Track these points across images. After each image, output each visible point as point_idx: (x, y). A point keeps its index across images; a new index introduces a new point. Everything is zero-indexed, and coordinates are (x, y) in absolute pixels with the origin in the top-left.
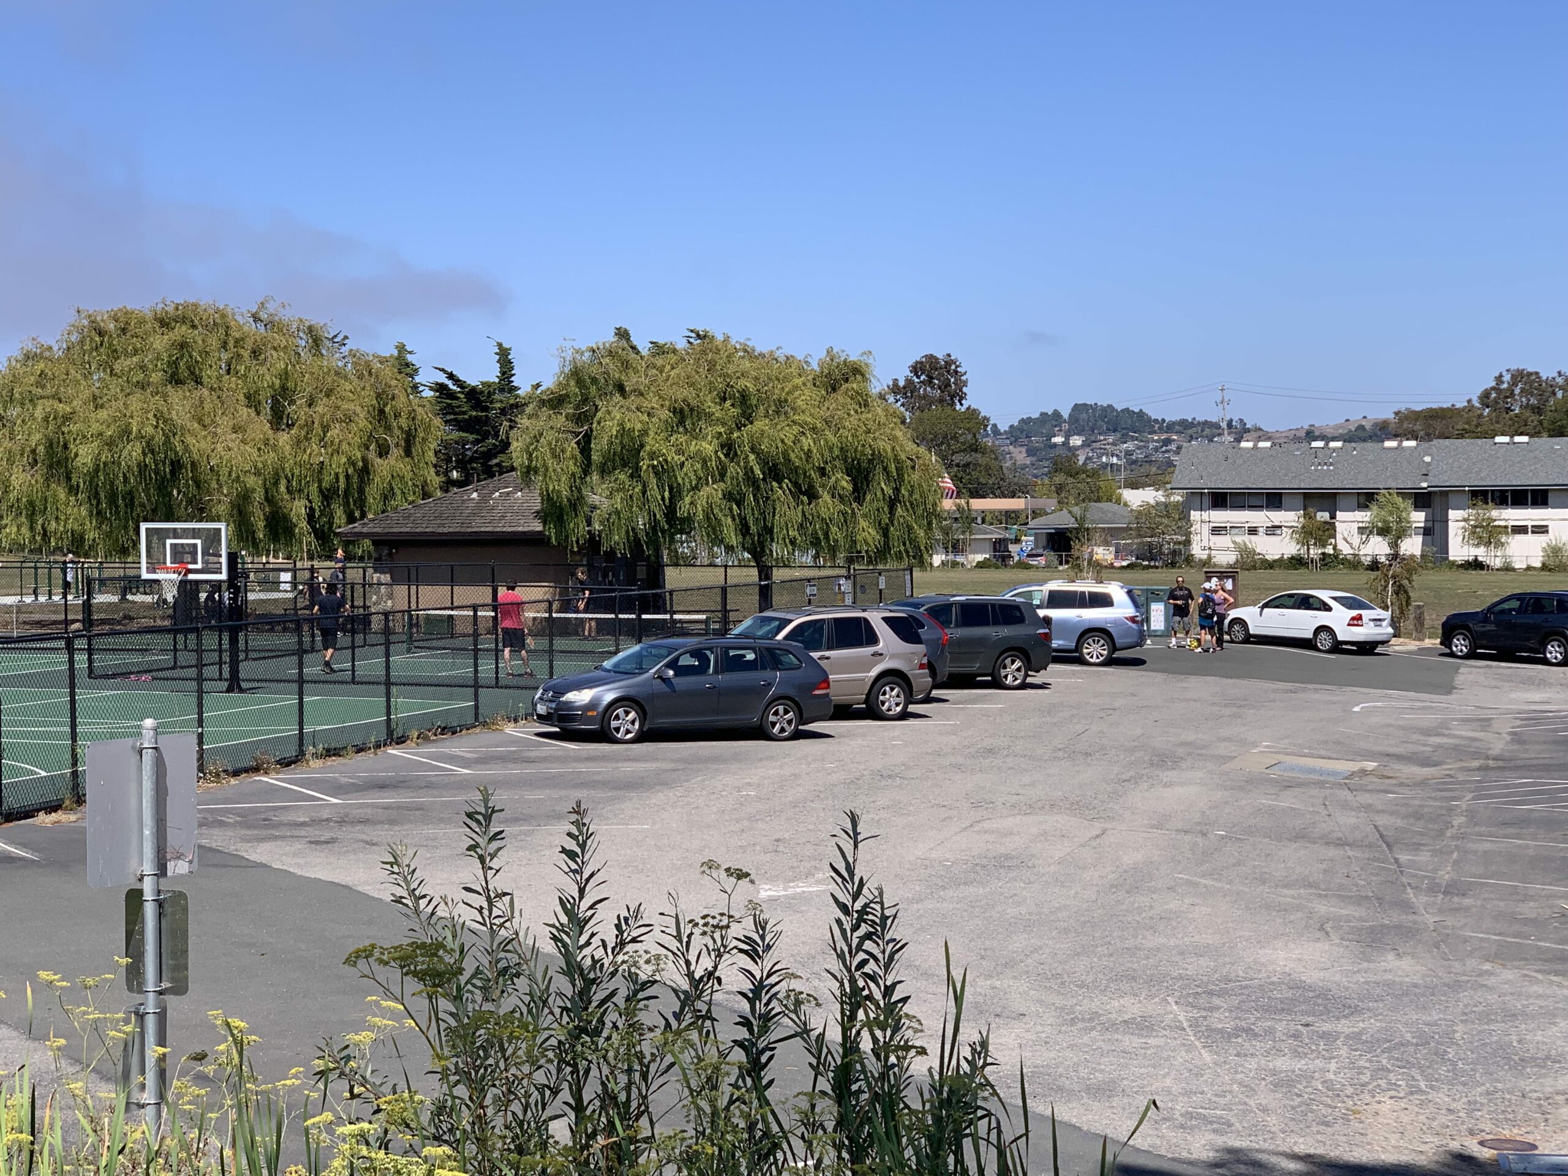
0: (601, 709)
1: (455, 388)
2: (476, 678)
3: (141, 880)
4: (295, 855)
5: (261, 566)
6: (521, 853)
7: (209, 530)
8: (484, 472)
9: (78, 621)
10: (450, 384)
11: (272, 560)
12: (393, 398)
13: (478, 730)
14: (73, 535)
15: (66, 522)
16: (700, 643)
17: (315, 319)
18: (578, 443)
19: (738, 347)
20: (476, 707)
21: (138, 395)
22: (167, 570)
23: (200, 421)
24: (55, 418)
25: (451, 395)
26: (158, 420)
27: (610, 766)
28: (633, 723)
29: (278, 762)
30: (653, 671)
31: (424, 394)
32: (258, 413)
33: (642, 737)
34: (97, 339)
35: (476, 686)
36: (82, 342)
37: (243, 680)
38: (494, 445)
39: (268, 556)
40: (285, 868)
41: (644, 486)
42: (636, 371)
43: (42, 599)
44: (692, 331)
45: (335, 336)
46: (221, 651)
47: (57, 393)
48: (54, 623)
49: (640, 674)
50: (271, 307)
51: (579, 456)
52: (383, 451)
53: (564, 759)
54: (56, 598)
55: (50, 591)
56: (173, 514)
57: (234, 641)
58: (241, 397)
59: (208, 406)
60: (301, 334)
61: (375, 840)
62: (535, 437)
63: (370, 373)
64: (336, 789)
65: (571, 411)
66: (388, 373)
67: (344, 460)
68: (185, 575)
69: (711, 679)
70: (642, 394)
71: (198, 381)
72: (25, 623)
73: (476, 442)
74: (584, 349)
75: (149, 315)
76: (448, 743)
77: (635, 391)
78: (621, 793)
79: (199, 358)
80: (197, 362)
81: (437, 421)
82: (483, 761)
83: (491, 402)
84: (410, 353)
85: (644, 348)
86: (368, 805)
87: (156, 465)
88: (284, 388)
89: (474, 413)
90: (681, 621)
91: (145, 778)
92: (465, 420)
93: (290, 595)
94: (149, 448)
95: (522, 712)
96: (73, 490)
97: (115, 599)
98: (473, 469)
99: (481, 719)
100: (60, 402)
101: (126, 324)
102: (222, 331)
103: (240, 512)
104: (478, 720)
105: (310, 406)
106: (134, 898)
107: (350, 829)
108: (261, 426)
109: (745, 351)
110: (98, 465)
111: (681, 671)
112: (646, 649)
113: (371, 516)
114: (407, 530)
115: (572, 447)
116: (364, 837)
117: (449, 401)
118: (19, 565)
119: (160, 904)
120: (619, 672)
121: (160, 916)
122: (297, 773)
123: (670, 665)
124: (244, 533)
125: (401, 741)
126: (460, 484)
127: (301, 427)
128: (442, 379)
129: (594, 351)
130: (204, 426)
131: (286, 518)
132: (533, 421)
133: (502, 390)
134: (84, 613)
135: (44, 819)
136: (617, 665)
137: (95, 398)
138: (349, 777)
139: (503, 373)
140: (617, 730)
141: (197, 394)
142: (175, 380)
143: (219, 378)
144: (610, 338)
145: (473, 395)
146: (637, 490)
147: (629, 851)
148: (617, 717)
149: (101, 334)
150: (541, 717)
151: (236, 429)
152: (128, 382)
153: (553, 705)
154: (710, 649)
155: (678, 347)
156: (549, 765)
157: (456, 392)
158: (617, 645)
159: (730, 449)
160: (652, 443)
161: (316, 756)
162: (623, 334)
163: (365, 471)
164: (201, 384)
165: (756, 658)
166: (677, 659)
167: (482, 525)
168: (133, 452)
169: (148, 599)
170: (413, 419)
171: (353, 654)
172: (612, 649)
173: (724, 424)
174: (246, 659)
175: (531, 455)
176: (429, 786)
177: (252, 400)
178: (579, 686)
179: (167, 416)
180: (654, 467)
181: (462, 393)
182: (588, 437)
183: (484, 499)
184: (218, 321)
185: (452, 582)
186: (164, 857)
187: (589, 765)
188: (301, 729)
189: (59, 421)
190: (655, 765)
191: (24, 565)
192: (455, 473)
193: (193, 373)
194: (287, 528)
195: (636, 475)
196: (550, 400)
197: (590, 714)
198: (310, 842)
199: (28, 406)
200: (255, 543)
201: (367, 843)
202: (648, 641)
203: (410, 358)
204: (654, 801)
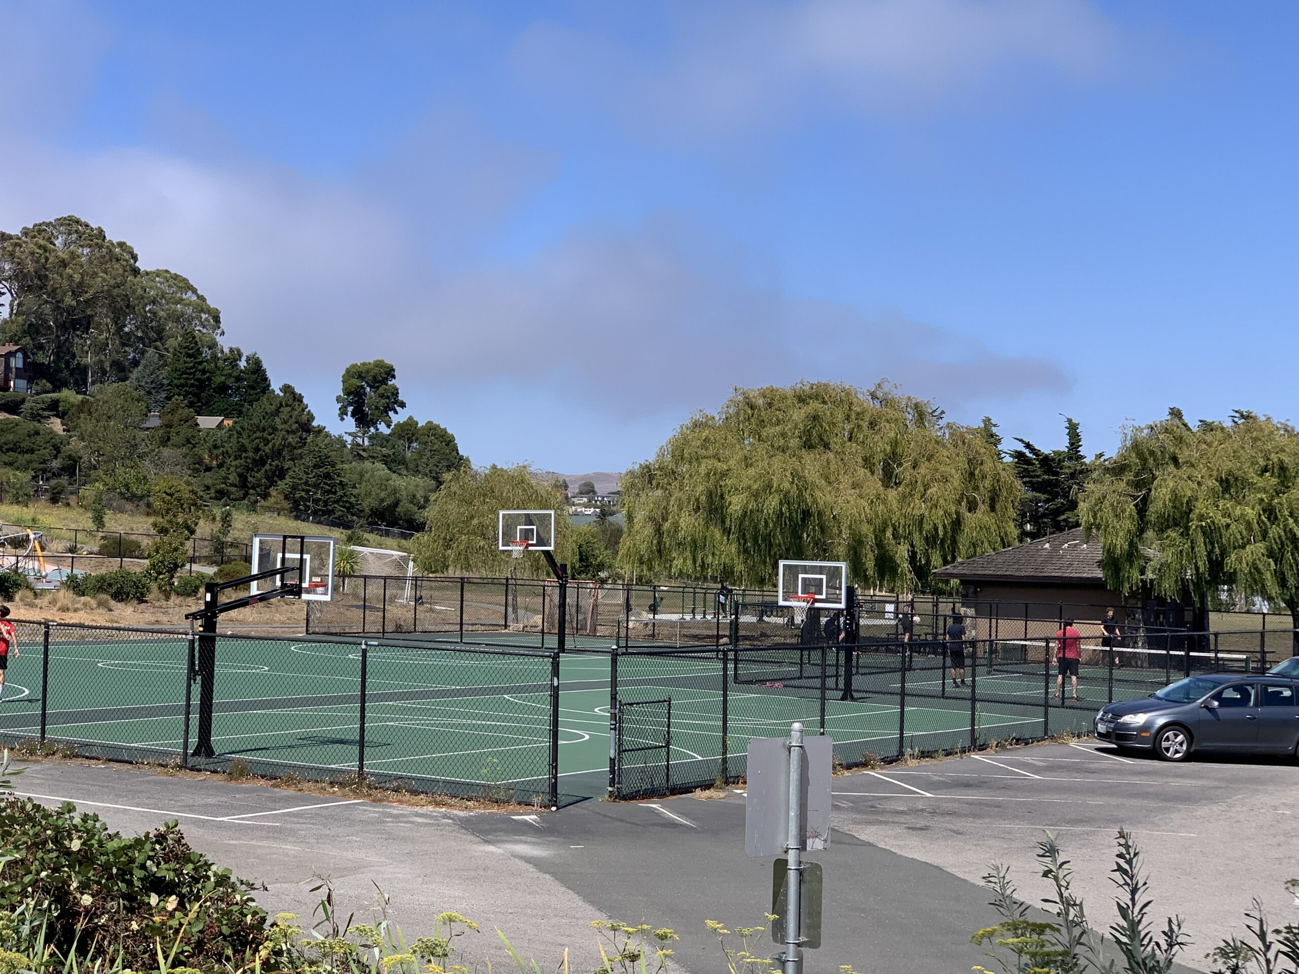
0: (1153, 731)
1: (1031, 455)
2: (1046, 698)
3: (786, 852)
4: (895, 838)
5: (869, 598)
6: (1083, 850)
7: (830, 567)
8: (1053, 527)
9: (725, 636)
10: (1027, 452)
11: (877, 593)
12: (982, 463)
13: (1047, 742)
14: (724, 567)
15: (720, 557)
16: (1242, 680)
17: (920, 398)
18: (1136, 506)
19: (1279, 426)
20: (1046, 723)
21: (780, 456)
22: (799, 599)
23: (827, 478)
24: (715, 474)
25: (1028, 462)
26: (793, 477)
27: (1161, 781)
28: (1181, 744)
29: (882, 760)
30: (1200, 701)
31: (1005, 460)
32: (873, 473)
33: (1189, 757)
34: (750, 412)
35: (1046, 705)
36: (738, 413)
37: (855, 691)
38: (1062, 503)
39: (874, 590)
40: (888, 848)
41: (1192, 543)
42: (1188, 445)
43: (699, 617)
44: (1236, 412)
45: (935, 411)
46: (837, 666)
47: (717, 454)
48: (708, 637)
49: (1188, 703)
50: (886, 388)
51: (1136, 516)
52: (972, 506)
53: (1120, 772)
54: (709, 617)
55: (705, 611)
56: (802, 553)
57: (849, 658)
58: (860, 460)
59: (833, 467)
60: (909, 410)
61: (961, 830)
62: (1099, 499)
63: (964, 443)
64: (929, 785)
65: (1132, 478)
66: (978, 443)
67: (941, 513)
68: (813, 603)
69: (1252, 710)
70: (1192, 465)
71: (827, 446)
72: (684, 636)
73: (1047, 501)
74: (1143, 426)
75: (790, 393)
76: (1021, 752)
77: (1187, 462)
78: (1169, 804)
79: (827, 428)
80: (825, 431)
81: (1018, 484)
82: (1050, 769)
83: (1061, 468)
84: (995, 425)
85: (1194, 425)
86: (955, 800)
87: (791, 513)
88: (894, 453)
89: (1046, 477)
90: (1222, 659)
91: (792, 770)
92: (1038, 483)
93: (893, 622)
94: (786, 500)
95: (1084, 730)
96: (727, 531)
97: (754, 619)
98: (1044, 523)
99: (1049, 733)
100: (719, 461)
101: (772, 400)
102: (846, 407)
103: (856, 553)
104: (1047, 734)
105: (914, 468)
106: (781, 866)
107: (940, 819)
108: (874, 484)
109: (1286, 430)
110: (746, 512)
111: (1225, 703)
112: (1194, 682)
113: (960, 560)
114: (991, 572)
115: (1130, 508)
116: (953, 827)
117: (1026, 467)
118: (681, 589)
119: (801, 873)
120: (1170, 701)
121: (800, 882)
122: (896, 769)
123: (1215, 697)
124: (857, 570)
125: (982, 748)
126: (1034, 536)
127: (907, 485)
128: (1021, 447)
129: (1152, 428)
130: (829, 483)
131: (892, 559)
132: (1098, 486)
133: (1070, 458)
134: (731, 629)
135: (699, 794)
136: (1167, 694)
137: (746, 458)
138: (940, 776)
139: (1072, 444)
140: (1167, 750)
141: (824, 457)
142: (808, 445)
143: (843, 445)
144: (1165, 416)
145: (1046, 461)
146: (1186, 546)
147: (1178, 856)
148: (1167, 739)
149: (752, 407)
150: (1101, 735)
151: (854, 486)
152: (772, 446)
153: (1112, 725)
154: (1251, 685)
155: (1225, 425)
156: (1108, 776)
157: (1031, 459)
158: (1168, 677)
159: (1270, 514)
160: (1200, 507)
161: (912, 756)
162: (1176, 413)
163: (957, 524)
164: (829, 449)
165: (1292, 695)
166: (1221, 692)
167: (1051, 571)
168: (772, 503)
169: (780, 621)
170: (998, 481)
171: (944, 674)
172: (1164, 679)
173: (1265, 492)
174: (857, 673)
175: (1095, 514)
176: (1006, 788)
177: (868, 462)
178: (1135, 710)
179: (801, 474)
180: (1202, 526)
181: (1037, 460)
182: (1145, 500)
183: (1055, 549)
184: (843, 398)
185: (1026, 617)
186: (805, 836)
187: (1143, 778)
188: (902, 734)
189: (718, 476)
190: (1200, 783)
191: (686, 590)
192: (1028, 525)
193: (822, 440)
194: (892, 567)
195: (1185, 534)
196: (1114, 468)
197: (1144, 734)
198: (909, 828)
199: (695, 464)
200: (866, 579)
201: (954, 832)
202: (1195, 675)
203: (994, 430)
204: (1199, 813)
